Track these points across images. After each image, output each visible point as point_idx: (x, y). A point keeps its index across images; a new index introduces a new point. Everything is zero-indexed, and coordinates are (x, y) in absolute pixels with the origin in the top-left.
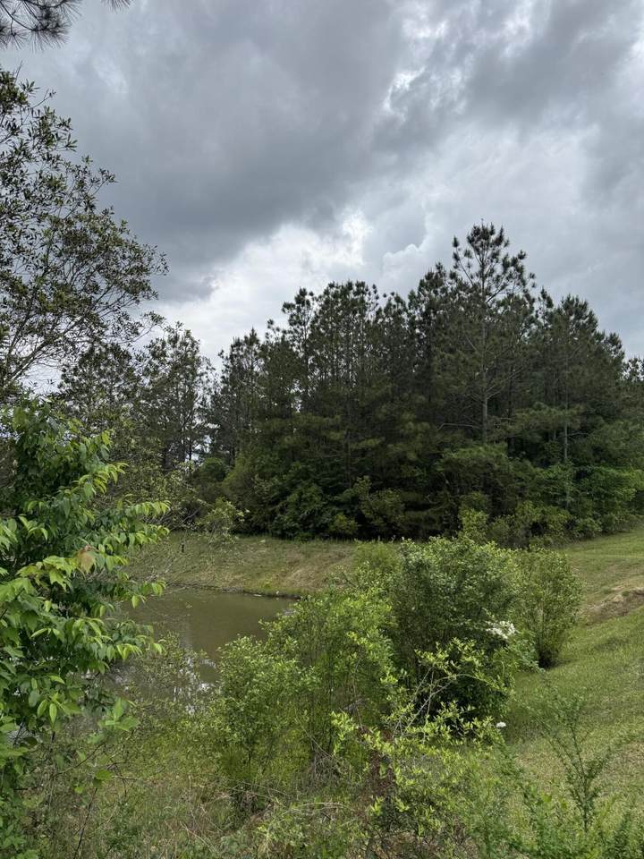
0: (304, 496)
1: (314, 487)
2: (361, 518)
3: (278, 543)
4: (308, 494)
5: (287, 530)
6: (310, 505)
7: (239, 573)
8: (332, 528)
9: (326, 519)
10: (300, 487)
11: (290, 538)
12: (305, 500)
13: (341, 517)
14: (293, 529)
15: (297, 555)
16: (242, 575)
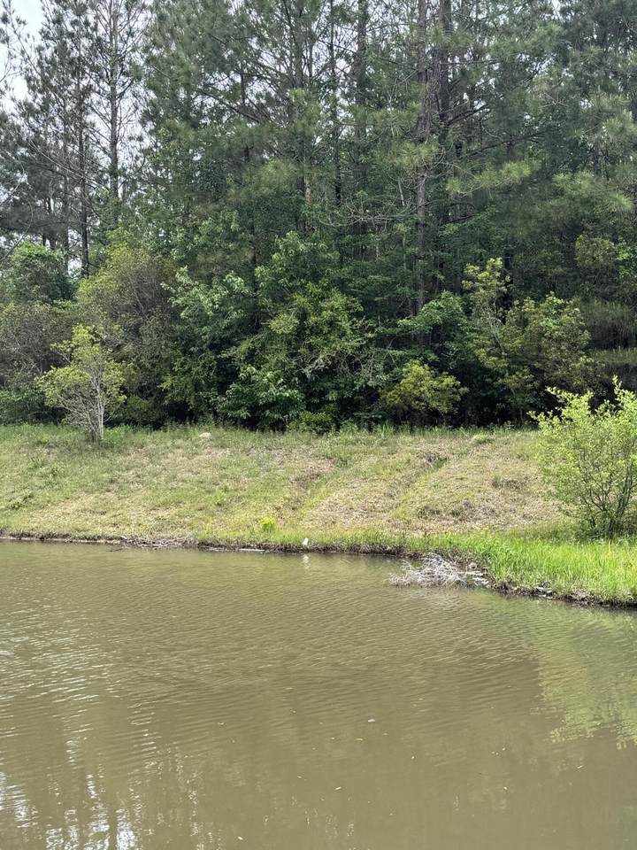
0: (312, 320)
1: (338, 300)
2: (468, 372)
3: (250, 439)
4: (326, 314)
5: (269, 406)
6: (327, 342)
7: (166, 505)
8: (391, 397)
9: (372, 375)
10: (300, 299)
11: (279, 427)
12: (316, 331)
13: (416, 368)
14: (285, 405)
15: (312, 464)
16: (174, 511)
